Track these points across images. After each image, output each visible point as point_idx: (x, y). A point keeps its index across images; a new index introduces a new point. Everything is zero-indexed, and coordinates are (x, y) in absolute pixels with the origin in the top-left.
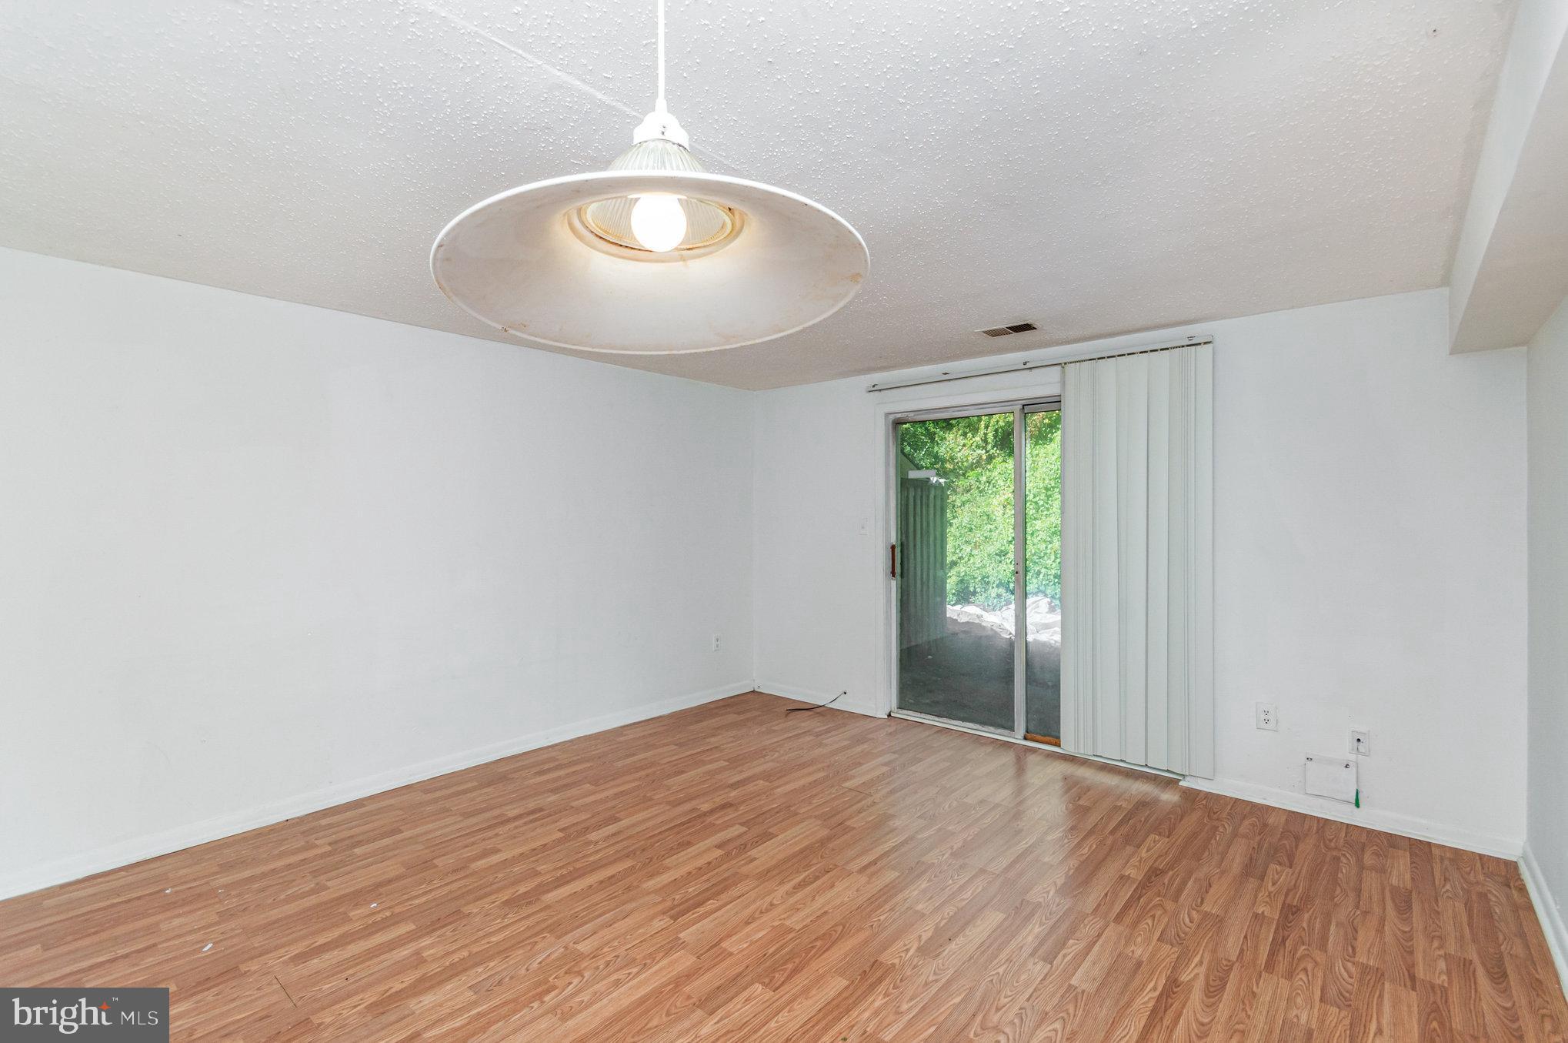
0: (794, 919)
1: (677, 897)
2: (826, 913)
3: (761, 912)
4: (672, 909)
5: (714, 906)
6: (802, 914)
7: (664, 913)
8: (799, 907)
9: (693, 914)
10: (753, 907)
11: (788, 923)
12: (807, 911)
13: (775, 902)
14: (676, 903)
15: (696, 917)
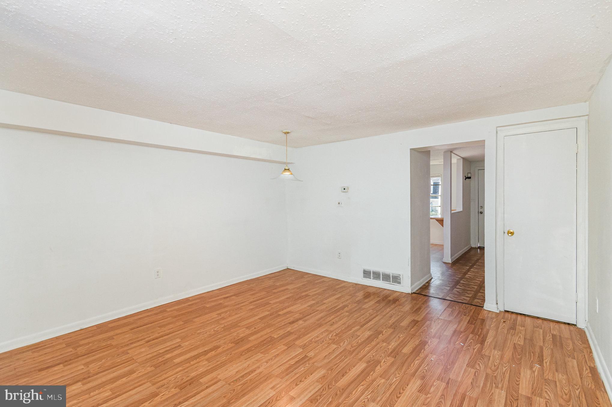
0: (260, 357)
1: (308, 365)
2: (246, 360)
3: (272, 359)
4: (308, 360)
5: (291, 361)
6: (256, 358)
7: (311, 358)
8: (256, 362)
9: (299, 358)
10: (275, 361)
11: (262, 355)
12: (253, 360)
13: (265, 363)
14: (308, 362)
15: (298, 356)
